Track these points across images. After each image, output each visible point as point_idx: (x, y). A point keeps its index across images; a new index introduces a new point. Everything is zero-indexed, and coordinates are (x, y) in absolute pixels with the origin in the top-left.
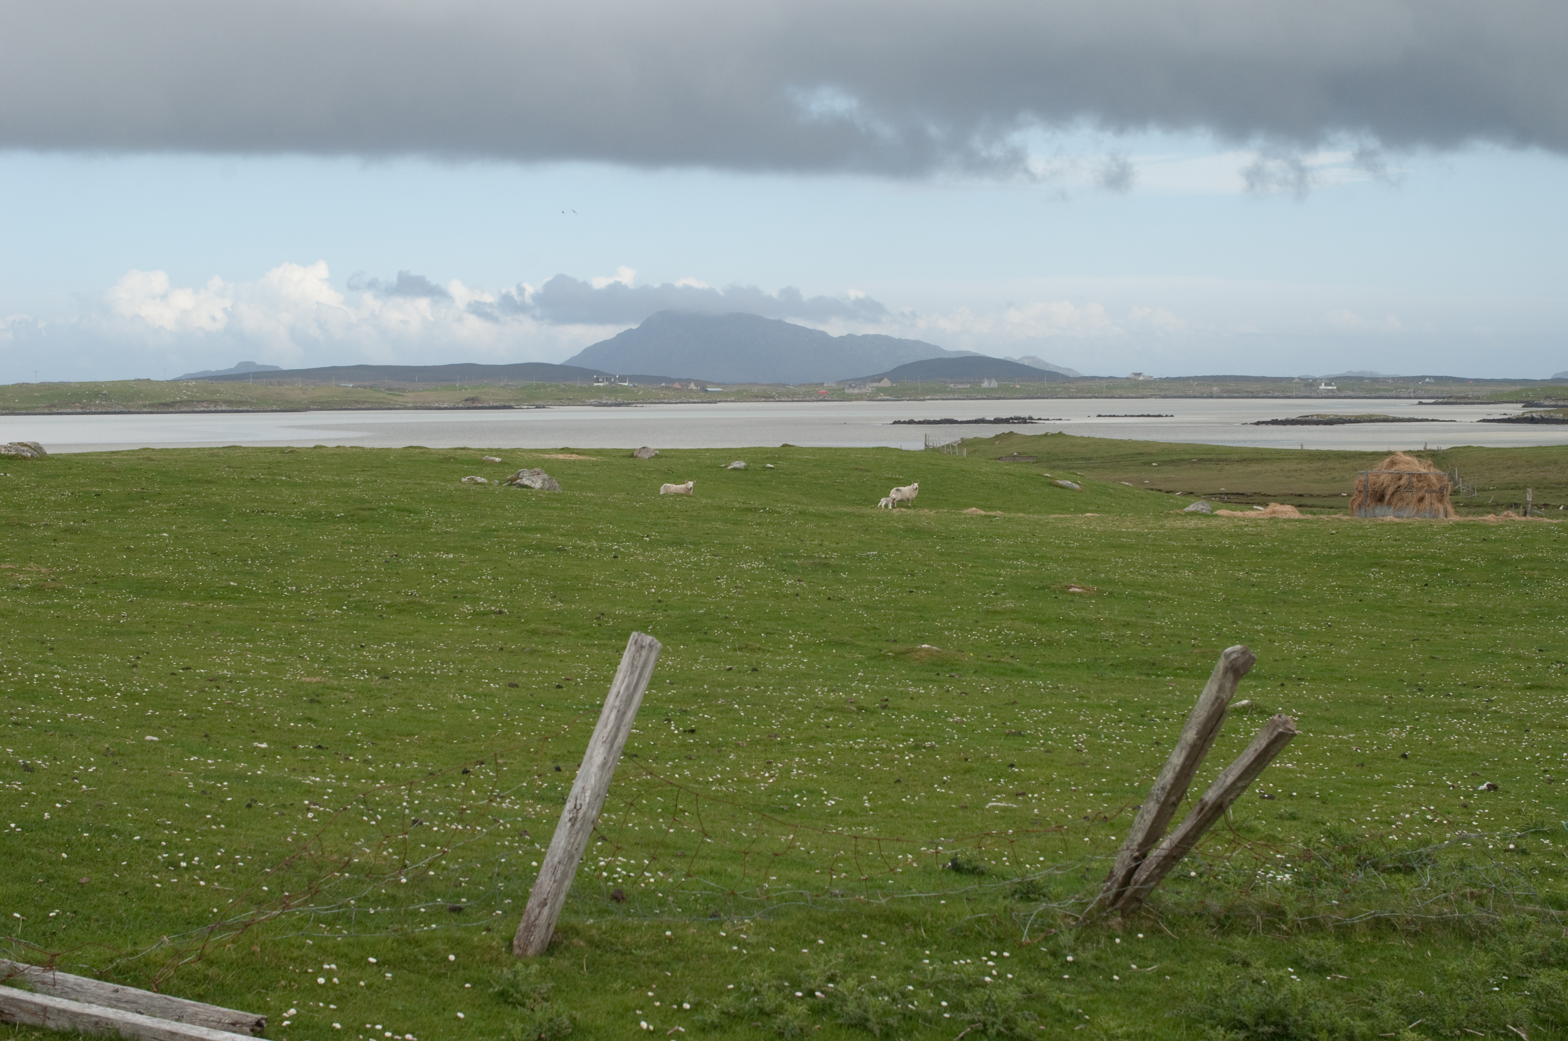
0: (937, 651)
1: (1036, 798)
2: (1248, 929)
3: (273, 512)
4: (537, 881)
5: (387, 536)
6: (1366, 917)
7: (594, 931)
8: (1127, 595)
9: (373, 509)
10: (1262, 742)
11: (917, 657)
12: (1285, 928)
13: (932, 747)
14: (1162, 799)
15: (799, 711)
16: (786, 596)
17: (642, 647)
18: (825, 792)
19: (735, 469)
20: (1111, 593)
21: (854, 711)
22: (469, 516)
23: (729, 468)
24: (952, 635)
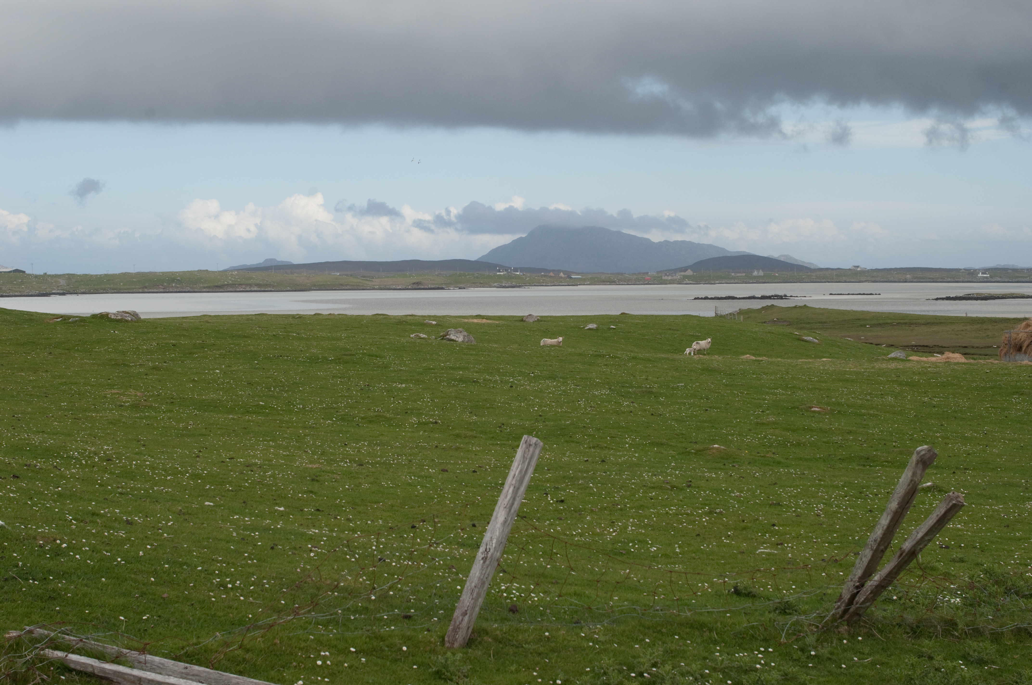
0: (724, 449)
1: (789, 547)
2: (932, 634)
3: (287, 357)
4: (461, 599)
5: (362, 372)
6: (1011, 627)
7: (498, 632)
8: (850, 413)
9: (353, 355)
10: (941, 510)
11: (710, 453)
12: (957, 634)
13: (721, 513)
14: (875, 548)
15: (633, 488)
16: (624, 413)
17: (530, 445)
18: (650, 542)
19: (590, 329)
20: (839, 412)
21: (669, 488)
22: (416, 360)
23: (586, 328)
24: (734, 439)
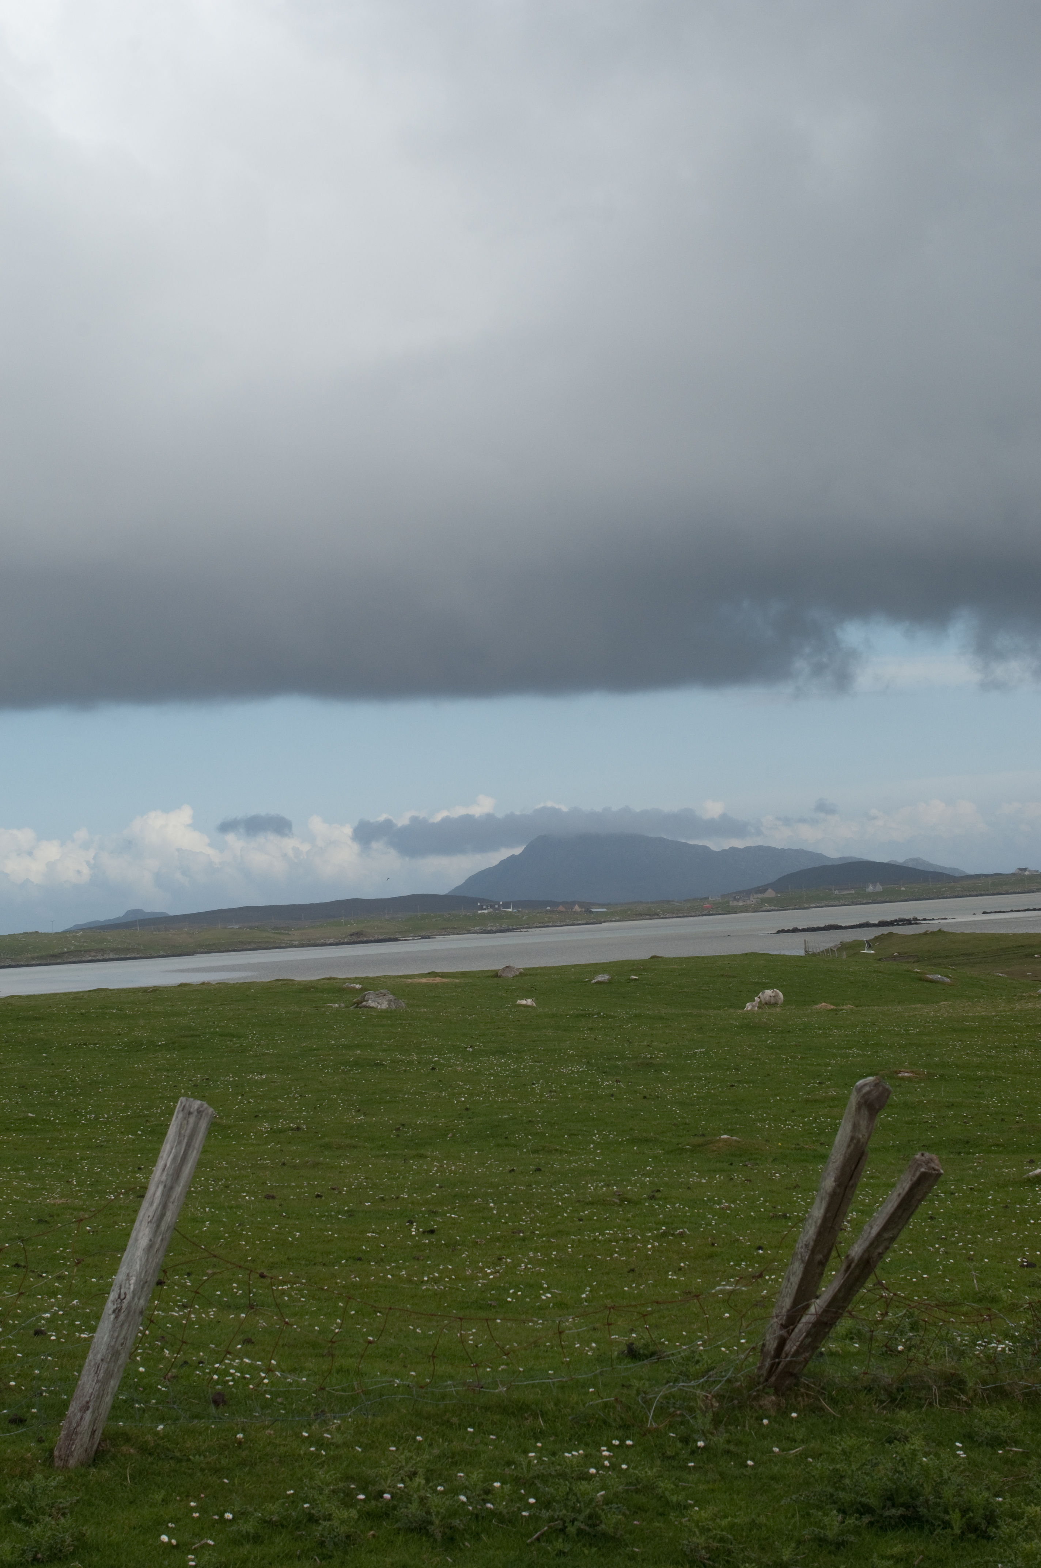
0: (736, 1141)
1: (772, 1280)
2: (923, 1402)
3: (95, 1044)
5: (203, 1060)
8: (958, 1077)
9: (196, 1036)
10: (905, 1184)
11: (715, 1148)
12: (964, 1398)
13: (681, 1234)
14: (807, 1257)
15: (558, 1206)
16: (600, 1097)
17: (190, 1113)
18: (545, 1286)
19: (599, 983)
20: (942, 1076)
21: (616, 1203)
22: (293, 1038)
23: (593, 981)
24: (765, 1127)
